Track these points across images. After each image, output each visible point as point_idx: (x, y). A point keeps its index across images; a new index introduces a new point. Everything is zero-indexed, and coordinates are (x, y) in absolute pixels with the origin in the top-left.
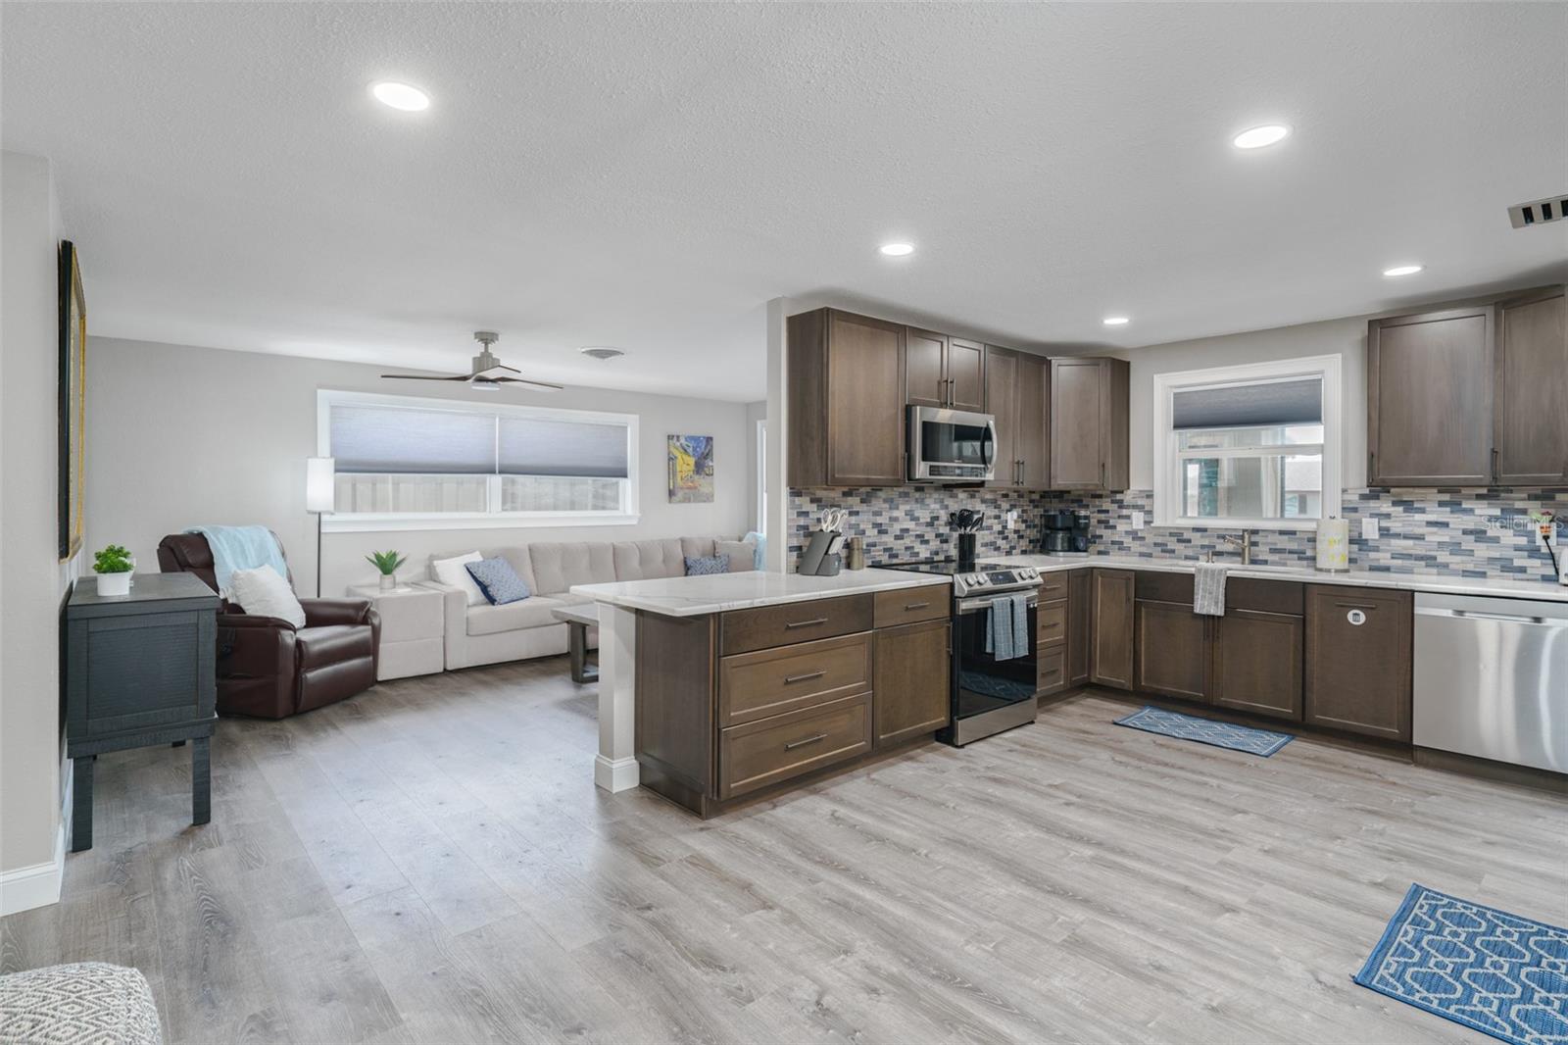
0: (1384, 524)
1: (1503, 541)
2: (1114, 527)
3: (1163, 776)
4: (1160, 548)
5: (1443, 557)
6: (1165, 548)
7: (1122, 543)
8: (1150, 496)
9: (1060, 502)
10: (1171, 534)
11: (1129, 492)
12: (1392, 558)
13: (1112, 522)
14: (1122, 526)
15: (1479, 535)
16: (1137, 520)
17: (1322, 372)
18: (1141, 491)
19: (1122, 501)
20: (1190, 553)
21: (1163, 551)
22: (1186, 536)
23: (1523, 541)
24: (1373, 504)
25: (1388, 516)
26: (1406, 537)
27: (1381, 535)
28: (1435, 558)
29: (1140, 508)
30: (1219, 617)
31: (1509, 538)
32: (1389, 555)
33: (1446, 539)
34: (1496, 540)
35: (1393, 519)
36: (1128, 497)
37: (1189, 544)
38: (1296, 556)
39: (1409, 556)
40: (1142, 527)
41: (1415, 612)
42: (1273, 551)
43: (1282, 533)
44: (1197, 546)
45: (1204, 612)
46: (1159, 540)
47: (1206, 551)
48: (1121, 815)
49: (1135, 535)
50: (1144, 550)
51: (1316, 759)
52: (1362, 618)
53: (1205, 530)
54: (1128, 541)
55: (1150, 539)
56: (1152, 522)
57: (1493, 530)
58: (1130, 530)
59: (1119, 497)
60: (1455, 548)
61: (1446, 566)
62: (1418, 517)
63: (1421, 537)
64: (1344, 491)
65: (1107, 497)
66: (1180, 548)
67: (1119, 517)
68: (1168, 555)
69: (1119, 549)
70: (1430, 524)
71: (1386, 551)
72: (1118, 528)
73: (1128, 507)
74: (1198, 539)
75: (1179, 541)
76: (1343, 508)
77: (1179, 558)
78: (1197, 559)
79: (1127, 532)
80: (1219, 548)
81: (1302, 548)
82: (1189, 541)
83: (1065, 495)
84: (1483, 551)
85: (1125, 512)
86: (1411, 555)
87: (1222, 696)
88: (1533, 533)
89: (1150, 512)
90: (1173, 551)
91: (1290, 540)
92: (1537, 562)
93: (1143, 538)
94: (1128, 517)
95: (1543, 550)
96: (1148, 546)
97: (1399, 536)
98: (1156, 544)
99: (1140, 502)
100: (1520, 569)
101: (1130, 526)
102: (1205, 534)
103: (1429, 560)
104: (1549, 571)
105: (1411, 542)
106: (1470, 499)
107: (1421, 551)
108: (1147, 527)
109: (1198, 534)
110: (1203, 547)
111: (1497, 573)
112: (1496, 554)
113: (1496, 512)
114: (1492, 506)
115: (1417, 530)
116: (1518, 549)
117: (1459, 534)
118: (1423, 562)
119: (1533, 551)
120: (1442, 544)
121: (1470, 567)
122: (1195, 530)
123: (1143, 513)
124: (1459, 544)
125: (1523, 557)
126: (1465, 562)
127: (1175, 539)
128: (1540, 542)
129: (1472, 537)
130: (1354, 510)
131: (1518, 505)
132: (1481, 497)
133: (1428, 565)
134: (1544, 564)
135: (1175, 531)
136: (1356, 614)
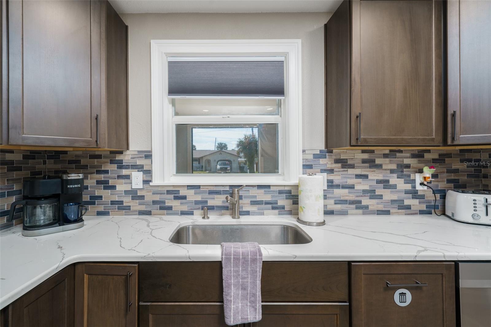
0: (331, 177)
1: (399, 188)
2: (113, 187)
4: (158, 206)
5: (366, 201)
6: (162, 205)
7: (121, 202)
8: (148, 155)
9: (55, 163)
10: (169, 192)
11: (128, 152)
12: (335, 204)
13: (111, 182)
14: (121, 187)
15: (385, 183)
16: (137, 179)
17: (286, 55)
18: (139, 151)
19: (121, 162)
20: (185, 208)
21: (161, 208)
22: (183, 192)
23: (409, 187)
24: (322, 161)
26: (344, 187)
27: (329, 186)
28: (360, 202)
29: (139, 168)
31: (402, 185)
33: (367, 187)
34: (394, 187)
35: (335, 173)
36: (127, 158)
37: (184, 201)
38: (270, 206)
39: (344, 201)
40: (140, 186)
42: (254, 203)
43: (260, 187)
44: (190, 202)
46: (157, 198)
47: (200, 206)
49: (134, 194)
50: (143, 208)
52: (409, 297)
53: (198, 187)
54: (127, 201)
55: (149, 197)
56: (151, 181)
57: (394, 180)
58: (129, 189)
59: (119, 157)
60: (372, 194)
61: (367, 207)
62: (351, 171)
63: (352, 187)
64: (304, 151)
65: (106, 157)
66: (176, 204)
67: (119, 177)
68: (165, 211)
69: (118, 209)
71: (333, 198)
72: (118, 188)
73: (127, 167)
74: (192, 196)
75: (176, 198)
76: (304, 166)
77: (176, 214)
78: (192, 214)
79: (127, 192)
80: (210, 203)
81: (274, 199)
82: (184, 198)
84: (388, 195)
85: (125, 172)
86: (346, 200)
88: (415, 180)
89: (148, 172)
90: (170, 208)
91: (266, 193)
92: (416, 201)
93: (142, 197)
94: (128, 177)
95: (419, 193)
96: (147, 204)
97: (338, 186)
98: (154, 202)
99: (139, 162)
100: (409, 207)
101: (129, 186)
102: (198, 190)
103: (357, 204)
104: (424, 207)
105: (346, 191)
106: (379, 157)
107: (352, 197)
108: (146, 186)
109: (192, 191)
110: (197, 202)
111: (396, 210)
112: (395, 197)
113: (394, 167)
114: (391, 162)
115: (350, 182)
116: (407, 192)
117: (374, 183)
118: (354, 206)
119: (414, 194)
120: (364, 191)
121: (381, 207)
122: (190, 187)
123: (142, 173)
124: (374, 191)
125: (409, 198)
126: (378, 204)
127: (172, 196)
128: (419, 187)
129: (382, 185)
130: (310, 167)
131: (407, 161)
132: (385, 156)
133: (357, 208)
134: (420, 203)
135: (171, 189)
136: (402, 294)
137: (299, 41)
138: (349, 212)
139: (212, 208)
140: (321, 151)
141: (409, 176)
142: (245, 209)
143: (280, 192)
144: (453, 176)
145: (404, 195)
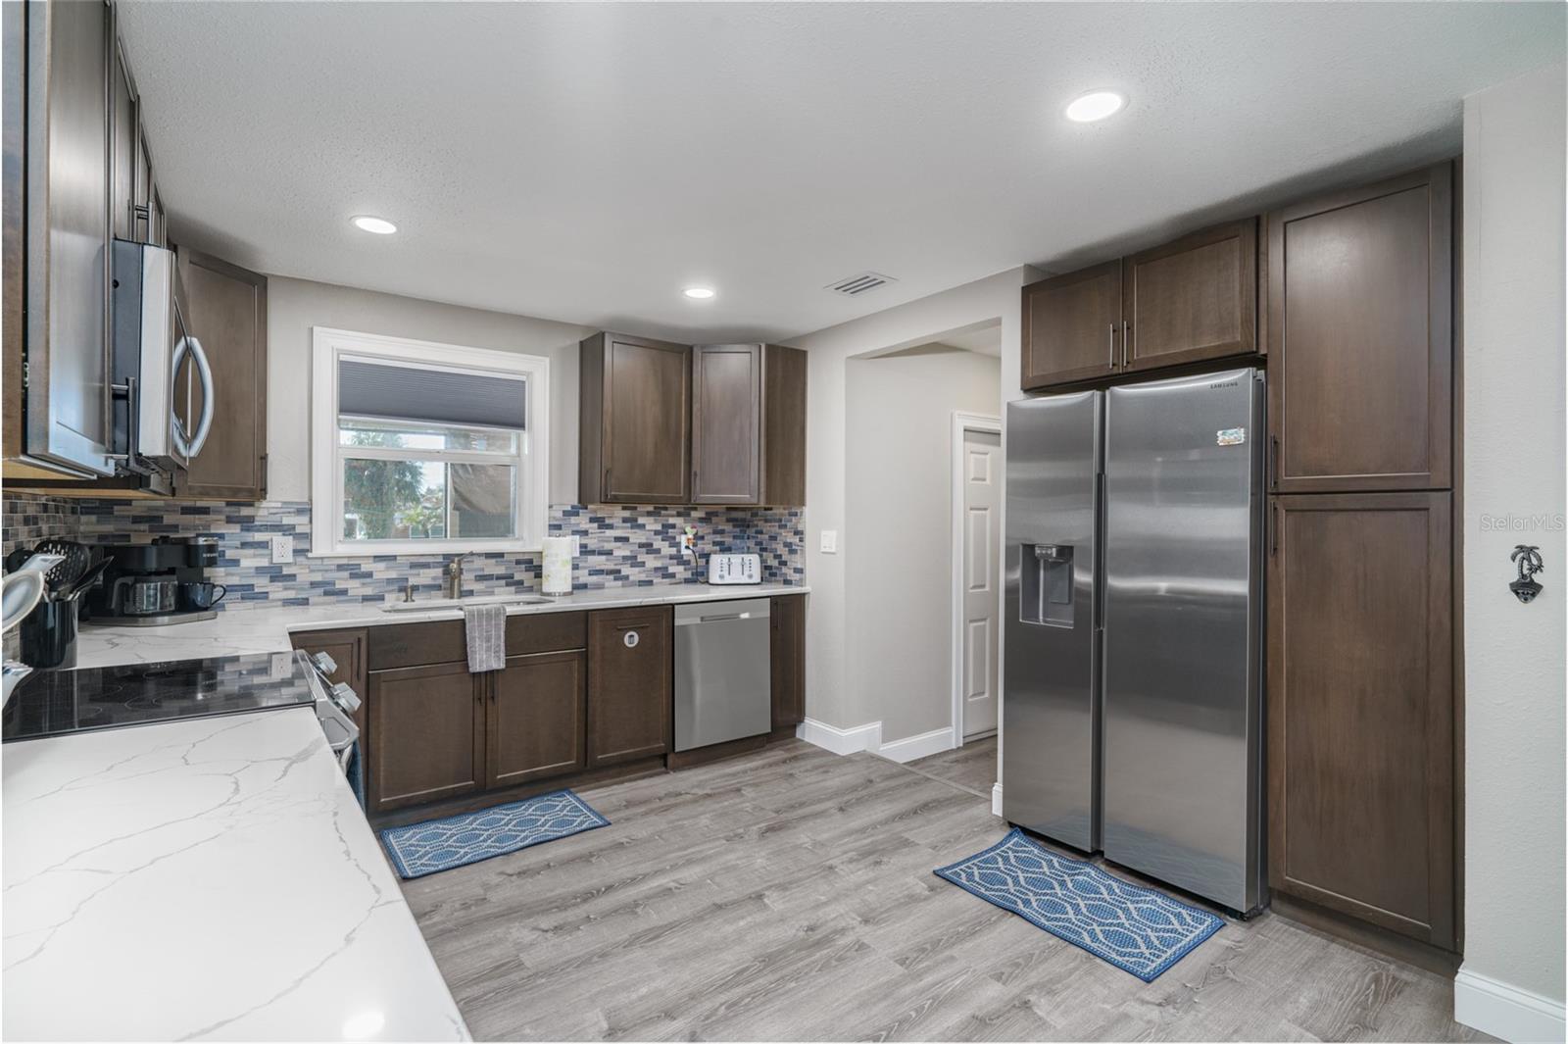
0: (585, 541)
1: (663, 552)
2: (234, 563)
4: (321, 591)
5: (626, 570)
6: (328, 588)
7: (250, 588)
8: (306, 510)
10: (340, 568)
11: (264, 504)
12: (590, 575)
13: (229, 555)
14: (250, 561)
15: (648, 547)
16: (282, 548)
17: (529, 374)
18: (285, 503)
19: (251, 519)
20: (370, 592)
21: (326, 593)
22: (365, 567)
23: (673, 551)
24: (573, 520)
25: (585, 533)
26: (601, 553)
27: (581, 553)
28: (619, 571)
29: (287, 530)
31: (667, 550)
32: (586, 572)
33: (628, 553)
34: (658, 551)
35: (590, 536)
36: (264, 511)
37: (368, 580)
38: (503, 582)
39: (600, 572)
40: (290, 559)
41: (676, 624)
42: (481, 578)
43: (489, 556)
44: (379, 582)
46: (318, 577)
49: (276, 574)
50: (292, 595)
52: (636, 639)
53: (392, 559)
54: (261, 584)
55: (304, 576)
56: (308, 551)
57: (658, 543)
58: (267, 564)
59: (245, 512)
60: (632, 560)
61: (627, 577)
62: (609, 533)
63: (610, 553)
64: (550, 507)
65: (220, 512)
66: (355, 587)
67: (244, 545)
68: (335, 598)
69: (244, 598)
70: (617, 539)
71: (585, 568)
72: (244, 563)
73: (263, 529)
74: (381, 571)
75: (353, 576)
76: (550, 526)
77: (353, 600)
79: (260, 571)
80: (412, 581)
81: (509, 572)
82: (370, 575)
83: (116, 508)
84: (652, 562)
85: (259, 537)
86: (603, 571)
87: (497, 774)
88: (680, 543)
89: (305, 537)
90: (344, 592)
91: (497, 563)
92: (681, 568)
93: (292, 577)
94: (264, 545)
95: (685, 558)
96: (300, 588)
97: (593, 552)
98: (314, 585)
99: (286, 521)
100: (673, 575)
101: (265, 560)
102: (392, 563)
103: (616, 573)
104: (688, 575)
105: (604, 557)
106: (643, 516)
107: (611, 566)
108: (301, 559)
109: (382, 565)
110: (390, 581)
111: (659, 580)
112: (659, 564)
113: (659, 527)
114: (656, 521)
115: (607, 546)
116: (672, 557)
117: (636, 547)
118: (612, 577)
119: (679, 559)
120: (625, 558)
121: (643, 577)
122: (378, 558)
123: (291, 537)
124: (635, 557)
125: (673, 565)
126: (640, 573)
127: (346, 574)
128: (684, 551)
129: (644, 550)
130: (559, 527)
131: (671, 521)
132: (649, 514)
133: (616, 579)
134: (685, 570)
135: (345, 561)
136: (632, 636)
137: (547, 360)
138: (607, 584)
139: (415, 588)
140: (573, 507)
141: (674, 538)
142: (466, 588)
143: (518, 562)
144: (718, 538)
145: (668, 561)
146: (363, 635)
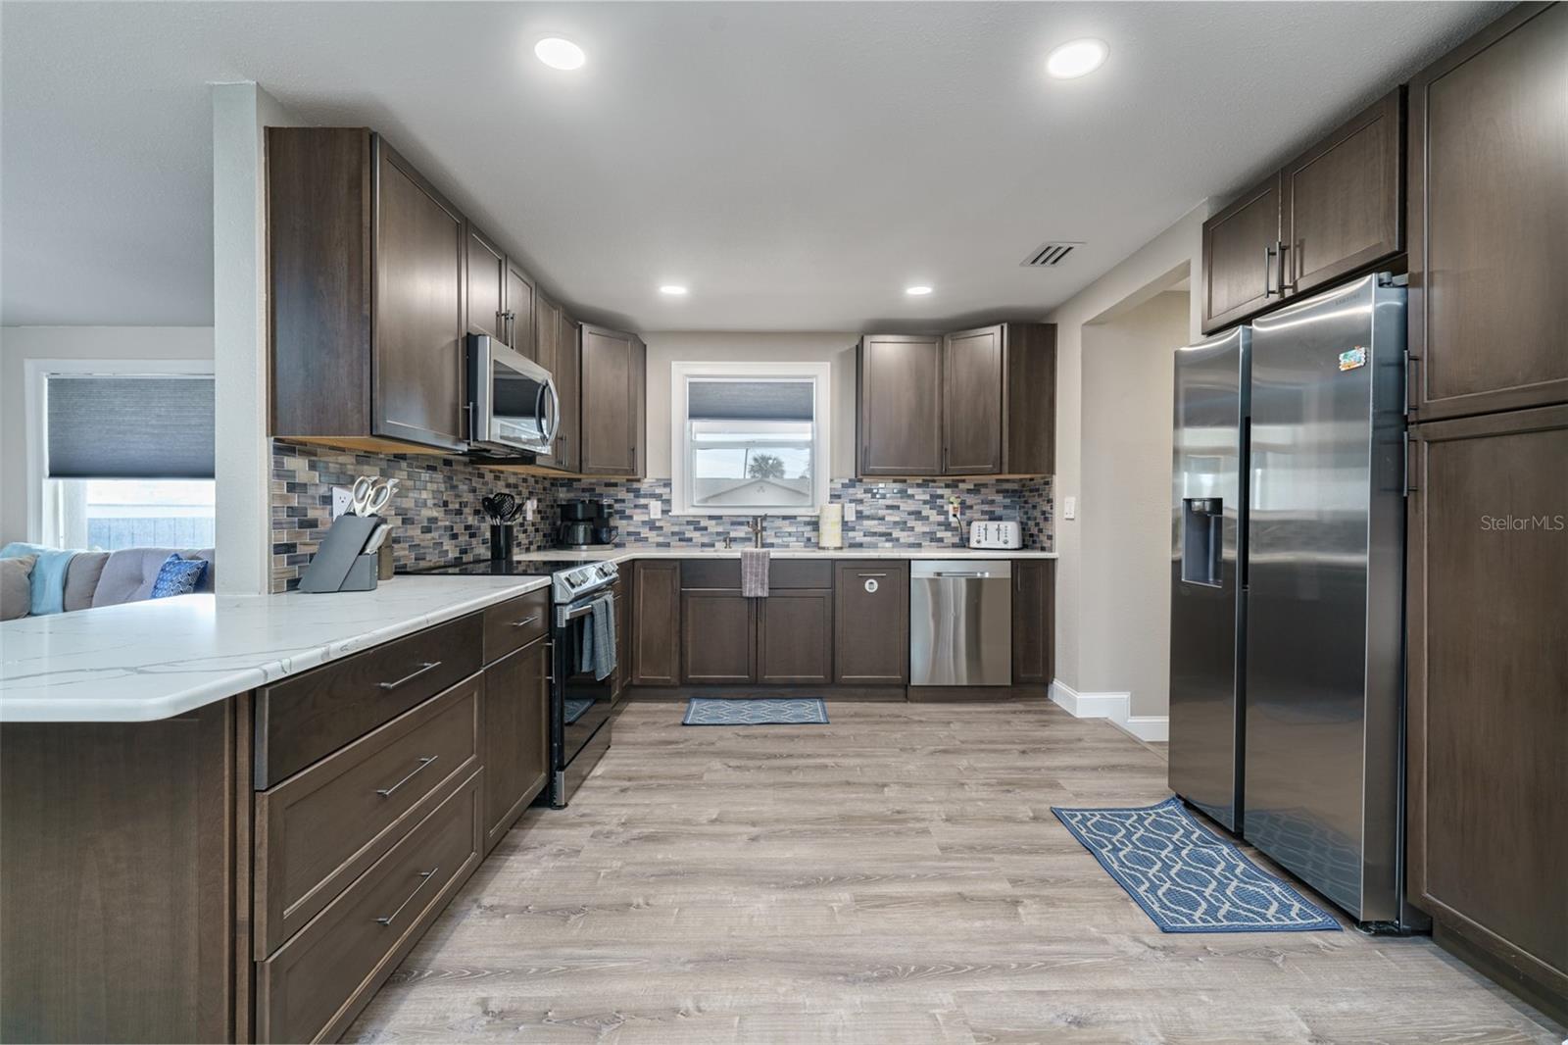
0: (860, 508)
1: (931, 519)
2: (630, 517)
3: (789, 770)
4: (677, 538)
5: (896, 534)
6: (682, 537)
7: (639, 534)
8: (668, 484)
9: (568, 491)
10: (689, 523)
11: (646, 480)
12: (865, 536)
13: (628, 512)
14: (639, 517)
15: (917, 515)
16: (655, 508)
17: (814, 377)
18: (658, 480)
19: (638, 490)
20: (706, 540)
21: (680, 540)
22: (702, 524)
23: (941, 518)
24: (851, 491)
25: (861, 501)
26: (873, 518)
27: (857, 517)
28: (890, 534)
29: (658, 497)
30: (765, 598)
31: (934, 517)
32: (862, 534)
33: (897, 519)
34: (927, 518)
35: (864, 503)
36: (645, 486)
37: (705, 532)
39: (874, 534)
40: (659, 516)
41: (912, 576)
42: (779, 535)
43: (785, 518)
44: (712, 533)
45: (752, 595)
46: (676, 529)
47: (722, 538)
48: (813, 831)
49: (652, 525)
50: (661, 539)
51: (856, 715)
52: (876, 585)
53: (720, 517)
54: (645, 532)
55: (668, 528)
56: (670, 511)
57: (926, 511)
58: (647, 519)
59: (636, 485)
60: (903, 526)
61: (897, 540)
62: (882, 501)
63: (882, 519)
64: (831, 480)
65: (623, 485)
66: (696, 536)
67: (636, 506)
68: (684, 543)
69: (635, 540)
70: (889, 507)
71: (859, 530)
72: (635, 518)
73: (645, 496)
74: (713, 527)
75: (696, 529)
76: (831, 495)
77: (696, 545)
78: (713, 545)
79: (644, 522)
80: (733, 535)
82: (706, 529)
83: (574, 483)
84: (920, 527)
85: (642, 501)
86: (876, 533)
87: (765, 674)
88: (947, 512)
89: (668, 502)
90: (690, 540)
92: (949, 534)
93: (661, 528)
94: (645, 507)
95: (953, 525)
96: (665, 536)
97: (868, 518)
98: (673, 534)
99: (658, 491)
100: (941, 540)
101: (647, 516)
102: (719, 521)
103: (887, 536)
104: (956, 540)
105: (876, 522)
106: (912, 487)
107: (882, 529)
108: (665, 516)
109: (714, 522)
110: (718, 534)
111: (928, 543)
112: (927, 529)
113: (928, 497)
114: (924, 493)
115: (881, 513)
116: (940, 524)
117: (906, 514)
118: (884, 539)
119: (947, 526)
120: (895, 523)
121: (912, 540)
122: (711, 517)
123: (660, 502)
124: (905, 522)
125: (942, 531)
126: (909, 536)
127: (692, 527)
128: (952, 519)
129: (913, 517)
130: (839, 497)
131: (939, 492)
132: (919, 486)
133: (887, 541)
134: (953, 535)
135: (691, 519)
136: (871, 583)
137: (829, 364)
138: (880, 545)
139: (734, 540)
140: (850, 480)
141: (942, 507)
142: (769, 541)
143: (808, 523)
144: (986, 508)
145: (936, 527)
146: (678, 564)
